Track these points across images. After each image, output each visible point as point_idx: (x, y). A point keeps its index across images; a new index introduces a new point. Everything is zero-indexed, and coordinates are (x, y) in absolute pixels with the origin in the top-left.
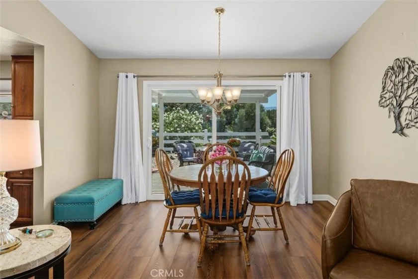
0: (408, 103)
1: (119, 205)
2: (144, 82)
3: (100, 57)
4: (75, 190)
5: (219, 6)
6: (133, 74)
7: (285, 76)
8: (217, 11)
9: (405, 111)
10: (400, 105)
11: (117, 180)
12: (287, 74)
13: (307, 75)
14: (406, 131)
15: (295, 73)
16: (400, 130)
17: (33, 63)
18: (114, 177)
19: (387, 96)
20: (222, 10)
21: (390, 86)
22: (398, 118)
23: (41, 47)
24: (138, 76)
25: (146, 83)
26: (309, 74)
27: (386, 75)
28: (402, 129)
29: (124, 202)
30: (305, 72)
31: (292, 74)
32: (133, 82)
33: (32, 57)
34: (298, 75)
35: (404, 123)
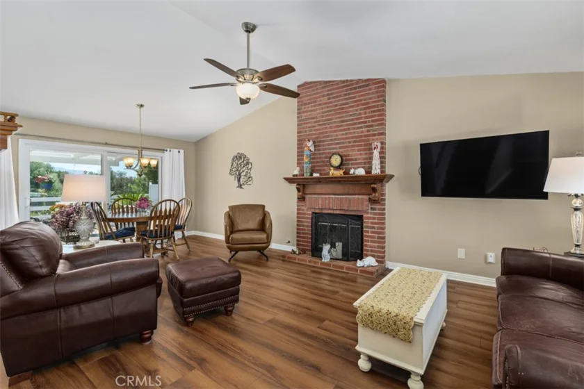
0: (244, 174)
2: (21, 140)
7: (166, 151)
8: (138, 105)
9: (242, 177)
10: (240, 174)
12: (168, 150)
13: (182, 151)
14: (243, 186)
15: (174, 150)
16: (240, 186)
19: (234, 170)
20: (142, 106)
21: (235, 165)
22: (239, 180)
27: (233, 159)
28: (241, 185)
30: (180, 150)
31: (172, 150)
34: (176, 151)
35: (242, 183)
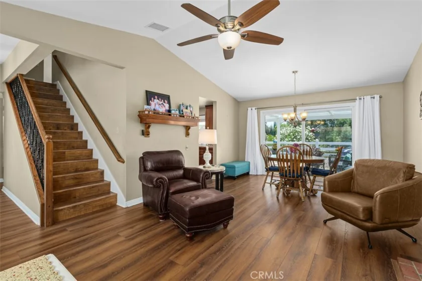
1: (247, 174)
2: (261, 111)
3: (239, 100)
4: (230, 163)
5: (294, 70)
6: (254, 108)
7: (356, 99)
8: (293, 72)
11: (247, 162)
12: (358, 98)
15: (365, 97)
17: (213, 108)
18: (246, 160)
20: (296, 72)
23: (216, 102)
24: (257, 109)
25: (262, 112)
26: (378, 96)
29: (250, 173)
30: (374, 94)
31: (362, 98)
32: (255, 112)
33: (212, 106)
34: (368, 98)
